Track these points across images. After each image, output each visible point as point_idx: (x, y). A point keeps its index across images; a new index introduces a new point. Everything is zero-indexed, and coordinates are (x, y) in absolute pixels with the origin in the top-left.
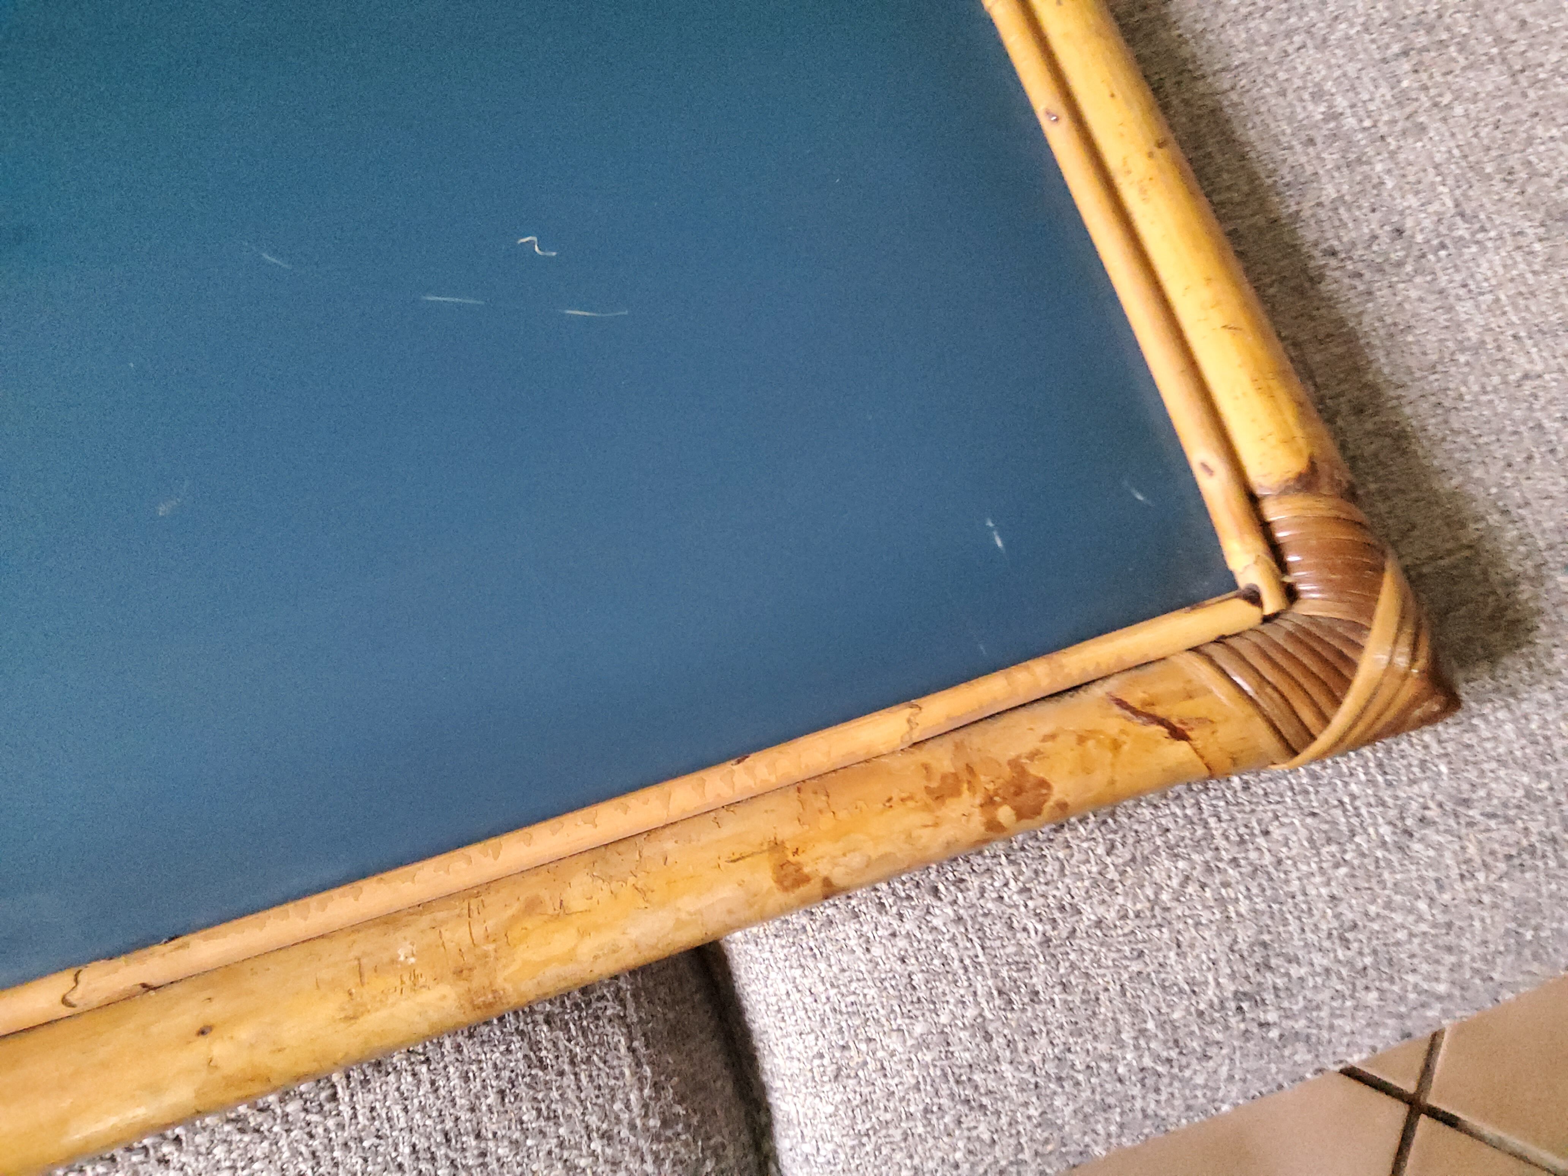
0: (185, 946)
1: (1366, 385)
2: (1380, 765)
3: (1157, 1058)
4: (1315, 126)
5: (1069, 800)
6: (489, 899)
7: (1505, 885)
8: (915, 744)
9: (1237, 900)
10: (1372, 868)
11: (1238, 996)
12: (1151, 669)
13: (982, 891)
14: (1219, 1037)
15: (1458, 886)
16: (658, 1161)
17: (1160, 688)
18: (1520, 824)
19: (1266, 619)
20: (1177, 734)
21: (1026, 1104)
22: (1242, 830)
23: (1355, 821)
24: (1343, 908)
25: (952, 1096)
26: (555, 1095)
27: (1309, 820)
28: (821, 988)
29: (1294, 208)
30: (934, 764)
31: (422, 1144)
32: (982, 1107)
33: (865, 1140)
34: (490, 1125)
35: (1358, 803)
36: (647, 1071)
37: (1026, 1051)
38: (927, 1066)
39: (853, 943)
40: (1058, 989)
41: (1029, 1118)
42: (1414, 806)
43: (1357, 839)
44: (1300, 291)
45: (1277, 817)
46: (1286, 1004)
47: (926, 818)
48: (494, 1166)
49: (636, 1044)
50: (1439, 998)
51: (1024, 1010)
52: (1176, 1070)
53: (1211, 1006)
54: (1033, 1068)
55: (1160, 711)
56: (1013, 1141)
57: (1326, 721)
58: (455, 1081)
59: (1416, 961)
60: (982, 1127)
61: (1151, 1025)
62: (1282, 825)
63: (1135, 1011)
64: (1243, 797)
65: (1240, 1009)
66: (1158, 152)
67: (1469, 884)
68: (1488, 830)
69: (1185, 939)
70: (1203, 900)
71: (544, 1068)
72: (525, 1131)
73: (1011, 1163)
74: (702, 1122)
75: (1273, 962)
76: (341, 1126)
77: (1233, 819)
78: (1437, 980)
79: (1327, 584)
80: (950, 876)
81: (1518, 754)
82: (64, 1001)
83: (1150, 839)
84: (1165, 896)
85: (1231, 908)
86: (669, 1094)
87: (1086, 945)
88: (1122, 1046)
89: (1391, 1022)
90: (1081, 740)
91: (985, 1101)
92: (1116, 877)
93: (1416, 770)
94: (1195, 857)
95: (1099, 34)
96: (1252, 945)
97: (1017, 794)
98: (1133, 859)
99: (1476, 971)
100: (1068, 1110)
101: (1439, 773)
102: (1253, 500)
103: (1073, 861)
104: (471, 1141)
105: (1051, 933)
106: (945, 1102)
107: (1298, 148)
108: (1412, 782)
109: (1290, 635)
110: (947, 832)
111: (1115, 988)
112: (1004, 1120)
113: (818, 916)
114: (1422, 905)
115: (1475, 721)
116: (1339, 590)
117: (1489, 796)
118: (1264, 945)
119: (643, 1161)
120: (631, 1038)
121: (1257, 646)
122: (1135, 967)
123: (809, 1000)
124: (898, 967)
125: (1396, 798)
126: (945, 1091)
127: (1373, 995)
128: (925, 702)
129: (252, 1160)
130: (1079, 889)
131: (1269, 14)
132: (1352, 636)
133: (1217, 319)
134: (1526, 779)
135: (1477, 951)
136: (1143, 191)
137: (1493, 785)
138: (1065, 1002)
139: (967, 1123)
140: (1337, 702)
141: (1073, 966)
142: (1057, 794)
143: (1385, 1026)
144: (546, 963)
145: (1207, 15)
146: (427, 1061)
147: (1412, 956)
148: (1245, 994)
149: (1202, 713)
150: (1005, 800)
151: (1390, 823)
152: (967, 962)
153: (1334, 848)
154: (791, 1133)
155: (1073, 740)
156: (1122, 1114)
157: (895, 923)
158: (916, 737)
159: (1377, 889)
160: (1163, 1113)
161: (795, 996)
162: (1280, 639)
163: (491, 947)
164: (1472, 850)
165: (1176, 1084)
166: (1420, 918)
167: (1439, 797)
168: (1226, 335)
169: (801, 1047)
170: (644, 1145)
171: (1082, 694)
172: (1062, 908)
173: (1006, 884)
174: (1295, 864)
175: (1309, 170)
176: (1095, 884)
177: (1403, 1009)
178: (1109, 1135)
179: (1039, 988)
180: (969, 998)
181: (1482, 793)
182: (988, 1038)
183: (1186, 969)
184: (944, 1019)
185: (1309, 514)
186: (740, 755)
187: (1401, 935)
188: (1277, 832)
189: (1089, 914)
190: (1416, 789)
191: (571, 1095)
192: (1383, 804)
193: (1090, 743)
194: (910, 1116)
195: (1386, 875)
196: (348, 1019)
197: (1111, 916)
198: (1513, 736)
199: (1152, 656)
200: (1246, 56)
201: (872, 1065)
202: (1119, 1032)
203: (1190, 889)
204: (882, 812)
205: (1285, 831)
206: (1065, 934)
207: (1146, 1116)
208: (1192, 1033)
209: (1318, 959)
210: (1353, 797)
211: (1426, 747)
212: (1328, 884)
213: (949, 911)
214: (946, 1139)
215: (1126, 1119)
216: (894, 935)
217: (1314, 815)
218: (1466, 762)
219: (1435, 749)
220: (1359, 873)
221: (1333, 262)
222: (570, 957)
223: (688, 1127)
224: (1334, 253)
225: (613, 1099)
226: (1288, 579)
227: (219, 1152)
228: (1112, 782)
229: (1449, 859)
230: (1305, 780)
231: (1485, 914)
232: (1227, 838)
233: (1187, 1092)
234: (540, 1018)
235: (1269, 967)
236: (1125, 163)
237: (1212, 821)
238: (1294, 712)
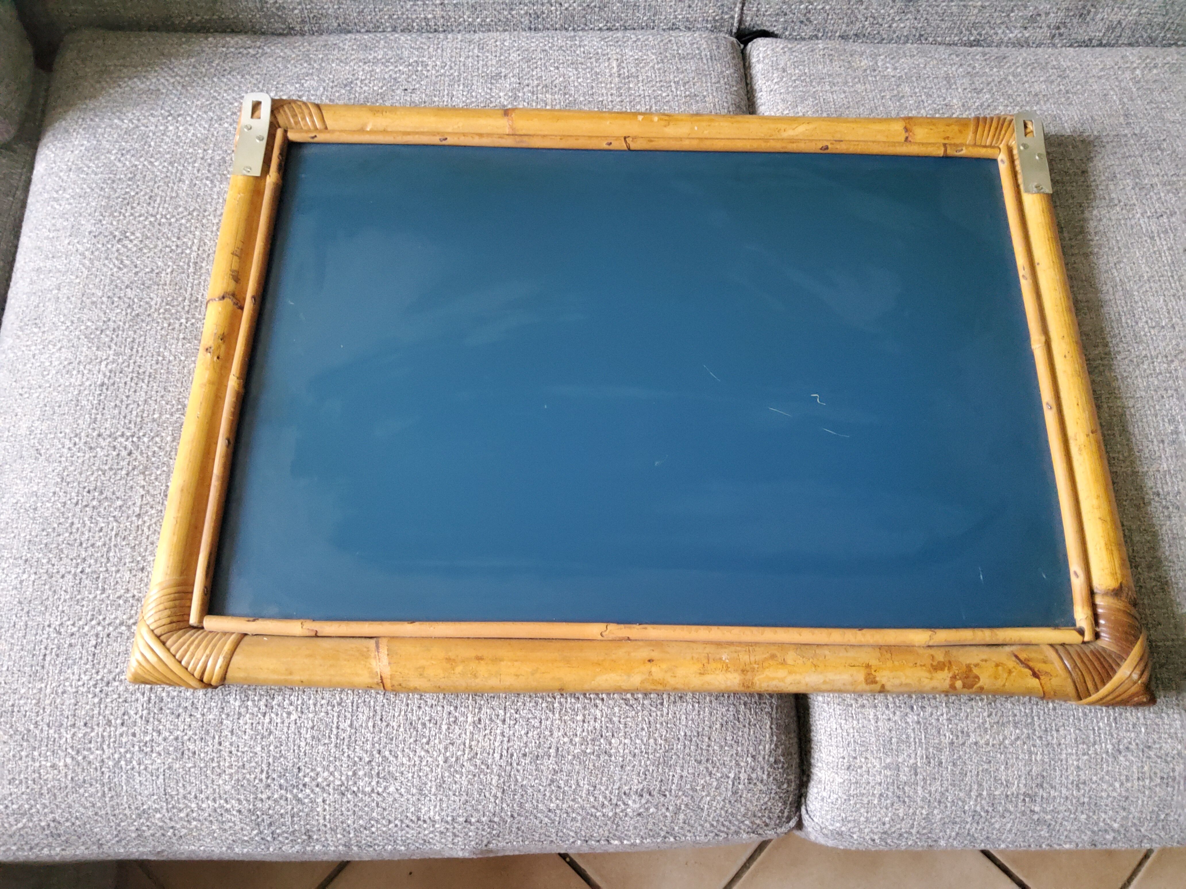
0: (646, 628)
1: (1156, 557)
2: (1115, 719)
3: (982, 808)
4: (1166, 435)
5: (985, 687)
6: (757, 649)
7: (1158, 789)
8: (929, 646)
9: (1037, 754)
10: (1099, 761)
11: (1025, 794)
12: (1031, 647)
13: (932, 714)
14: (1012, 809)
15: (1136, 782)
16: (769, 775)
17: (1033, 655)
18: (1171, 765)
19: (1084, 643)
20: (1035, 675)
21: (922, 808)
22: (1047, 726)
23: (1097, 738)
24: (1081, 773)
25: (893, 793)
26: (740, 733)
27: (1077, 731)
28: (852, 731)
29: (1146, 469)
30: (936, 656)
31: (689, 733)
32: (904, 802)
33: (851, 798)
34: (714, 735)
35: (1101, 731)
36: (775, 738)
37: (930, 784)
38: (887, 777)
39: (871, 717)
40: (951, 764)
41: (922, 814)
42: (1125, 741)
43: (1096, 746)
44: (1138, 507)
45: (1064, 725)
46: (1045, 806)
47: (928, 675)
48: (711, 752)
49: (773, 726)
50: (1114, 830)
51: (934, 768)
52: (989, 817)
53: (1013, 794)
54: (930, 793)
55: (1031, 664)
56: (911, 822)
57: (1097, 690)
58: (707, 714)
59: (1108, 808)
60: (901, 811)
61: (985, 793)
62: (1065, 730)
63: (980, 785)
64: (1052, 713)
65: (1024, 800)
66: (1091, 434)
67: (1141, 783)
68: (1156, 762)
69: (1010, 762)
70: (1023, 749)
71: (739, 722)
72: (726, 743)
73: (906, 832)
74: (788, 768)
75: (1045, 785)
76: (662, 716)
77: (1045, 720)
78: (1115, 821)
79: (1113, 637)
80: (920, 704)
81: (1179, 735)
82: (601, 634)
83: (1008, 717)
84: (1007, 742)
85: (1033, 756)
86: (780, 751)
87: (968, 750)
88: (970, 797)
89: (1089, 833)
90: (997, 665)
91: (906, 800)
92: (989, 727)
93: (1130, 726)
94: (1024, 730)
95: (1079, 376)
96: (1038, 775)
97: (966, 678)
98: (998, 722)
99: (1134, 825)
100: (939, 817)
101: (1141, 731)
102: (1092, 593)
103: (973, 715)
104: (707, 740)
105: (955, 740)
106: (890, 794)
107: (1155, 443)
108: (1128, 731)
109: (1092, 652)
110: (935, 683)
111: (974, 772)
112: (911, 811)
113: (859, 702)
114: (1117, 785)
115: (1163, 715)
116: (1117, 640)
117: (1161, 748)
118: (1043, 777)
119: (763, 773)
120: (772, 723)
121: (1077, 652)
122: (986, 766)
123: (845, 734)
124: (887, 733)
125: (1118, 735)
126: (891, 790)
127: (1084, 816)
128: (938, 631)
129: (627, 717)
130: (972, 727)
131: (1160, 377)
132: (1118, 661)
133: (1097, 514)
134: (1179, 747)
135: (1136, 814)
136: (1080, 449)
137: (1164, 745)
138: (952, 770)
139: (896, 806)
140: (1104, 684)
141: (960, 757)
142: (981, 684)
143: (1086, 835)
144: (773, 679)
145: (1131, 369)
146: (699, 703)
147: (1107, 805)
148: (1028, 794)
149: (1048, 670)
150: (960, 679)
151: (1113, 744)
152: (917, 740)
153: (1085, 746)
154: (819, 786)
155: (993, 664)
156: (960, 828)
157: (891, 716)
158: (930, 644)
159: (1099, 771)
160: (976, 835)
161: (839, 731)
162: (1088, 652)
163: (756, 666)
164: (1146, 768)
165: (987, 823)
166: (1114, 790)
167: (1137, 741)
168: (1099, 523)
169: (835, 752)
170: (766, 767)
171: (1000, 648)
172: (962, 732)
173: (942, 715)
174: (1066, 747)
175: (1158, 454)
176: (979, 727)
177: (1096, 829)
178: (950, 837)
179: (944, 761)
180: (913, 756)
181: (1157, 746)
182: (916, 774)
183: (1007, 775)
184: (900, 760)
185: (1114, 606)
186: (861, 627)
187: (1104, 794)
188: (1062, 732)
189: (972, 739)
190: (1128, 734)
191: (746, 736)
192: (1112, 736)
193: (1000, 668)
194: (873, 794)
195: (1105, 766)
196: (700, 674)
197: (982, 742)
198: (1179, 727)
199: (1033, 642)
200: (1143, 394)
201: (864, 768)
202: (971, 791)
203: (1018, 742)
204: (911, 667)
205: (1065, 732)
206: (961, 743)
207: (968, 834)
208: (1001, 803)
209: (1064, 791)
210: (1099, 728)
211: (1138, 718)
212: (1078, 760)
213: (916, 718)
214: (885, 810)
215: (960, 832)
216: (889, 719)
217: (1080, 730)
218: (1154, 731)
219: (1142, 720)
220: (1093, 761)
221: (1157, 499)
222: (782, 680)
223: (783, 767)
224: (1158, 495)
225: (760, 744)
226: (1098, 629)
227: (616, 709)
228: (1004, 685)
229: (1135, 769)
230: (1080, 714)
231: (1145, 799)
232: (1040, 727)
233: (990, 830)
234: (742, 702)
235: (1042, 786)
236: (1075, 436)
237: (1036, 718)
238: (1085, 682)
